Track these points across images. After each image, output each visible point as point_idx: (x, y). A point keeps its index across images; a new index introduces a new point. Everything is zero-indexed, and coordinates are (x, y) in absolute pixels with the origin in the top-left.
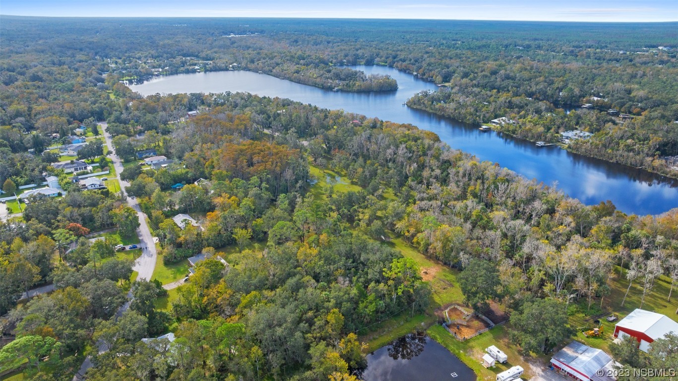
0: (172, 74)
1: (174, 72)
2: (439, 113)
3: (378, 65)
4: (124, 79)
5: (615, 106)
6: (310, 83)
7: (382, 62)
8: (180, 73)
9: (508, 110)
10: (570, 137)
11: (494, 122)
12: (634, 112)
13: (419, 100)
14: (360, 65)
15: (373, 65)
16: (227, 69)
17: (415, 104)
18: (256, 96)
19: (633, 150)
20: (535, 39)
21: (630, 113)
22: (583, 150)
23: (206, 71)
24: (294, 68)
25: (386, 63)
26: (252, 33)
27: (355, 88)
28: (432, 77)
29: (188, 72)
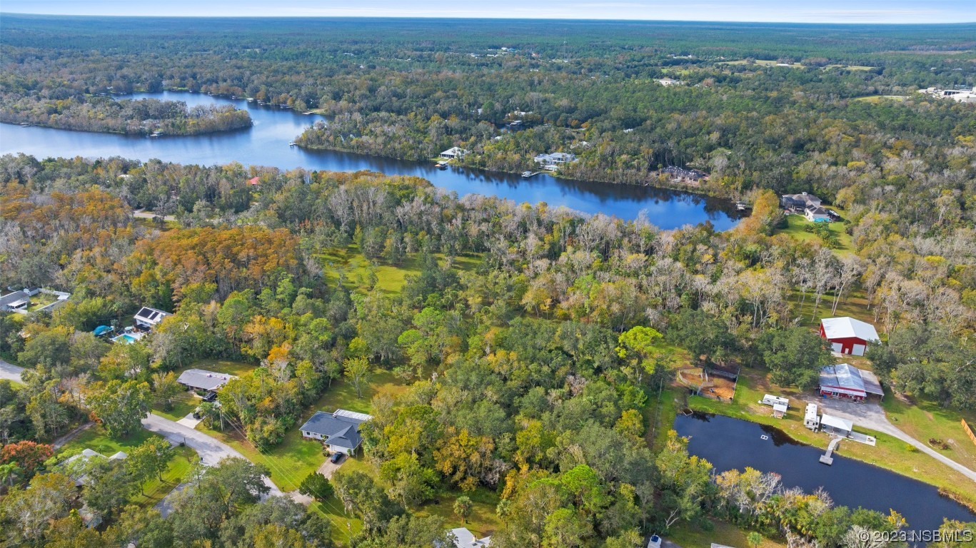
5: (548, 120)
6: (95, 128)
7: (178, 86)
10: (552, 162)
11: (444, 155)
12: (573, 124)
13: (318, 137)
17: (312, 143)
18: (60, 159)
19: (633, 167)
20: (356, 43)
21: (567, 126)
22: (579, 175)
24: (43, 105)
25: (184, 86)
27: (190, 129)
28: (285, 103)
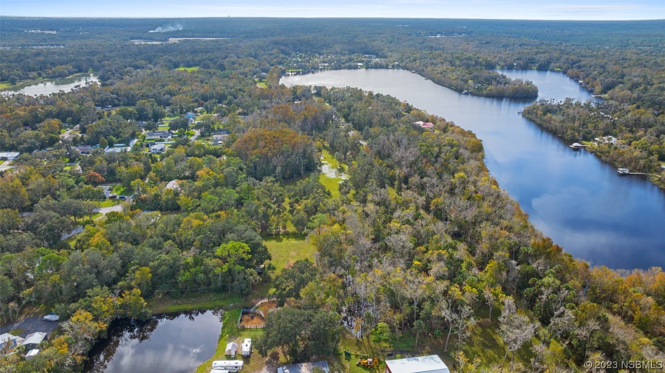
0: (336, 69)
1: (338, 67)
2: (545, 125)
3: (553, 71)
4: (290, 70)
7: (557, 67)
8: (343, 69)
9: (624, 128)
14: (531, 69)
15: (546, 70)
16: (387, 68)
23: (367, 68)
24: (444, 68)
25: (562, 68)
26: (459, 34)
27: (484, 92)
29: (350, 68)
